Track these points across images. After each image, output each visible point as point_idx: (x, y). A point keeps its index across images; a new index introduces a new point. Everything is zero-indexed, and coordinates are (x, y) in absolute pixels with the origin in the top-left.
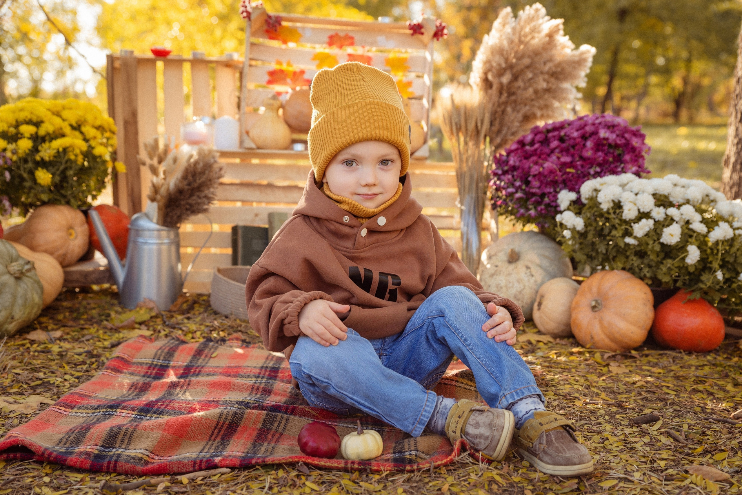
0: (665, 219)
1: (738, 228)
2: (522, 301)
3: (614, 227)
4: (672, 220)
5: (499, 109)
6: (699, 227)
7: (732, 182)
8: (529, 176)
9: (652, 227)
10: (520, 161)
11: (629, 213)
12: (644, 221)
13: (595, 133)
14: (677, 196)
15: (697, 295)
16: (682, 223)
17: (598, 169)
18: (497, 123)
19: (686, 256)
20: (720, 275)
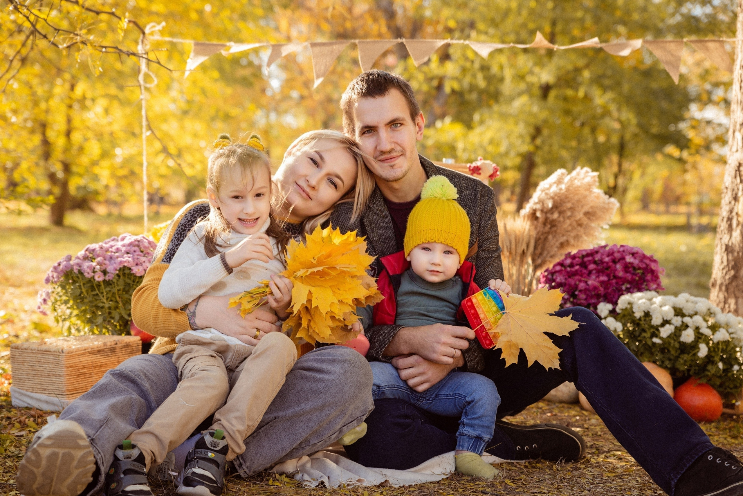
0: (682, 326)
1: (732, 333)
2: (570, 388)
3: (644, 331)
4: (687, 326)
5: (542, 237)
6: (707, 332)
7: (718, 301)
8: (576, 290)
9: (673, 330)
10: (566, 279)
11: (656, 321)
12: (667, 326)
13: (623, 258)
14: (688, 309)
15: (704, 381)
16: (694, 328)
17: (628, 286)
18: (539, 248)
19: (698, 352)
20: (721, 365)
